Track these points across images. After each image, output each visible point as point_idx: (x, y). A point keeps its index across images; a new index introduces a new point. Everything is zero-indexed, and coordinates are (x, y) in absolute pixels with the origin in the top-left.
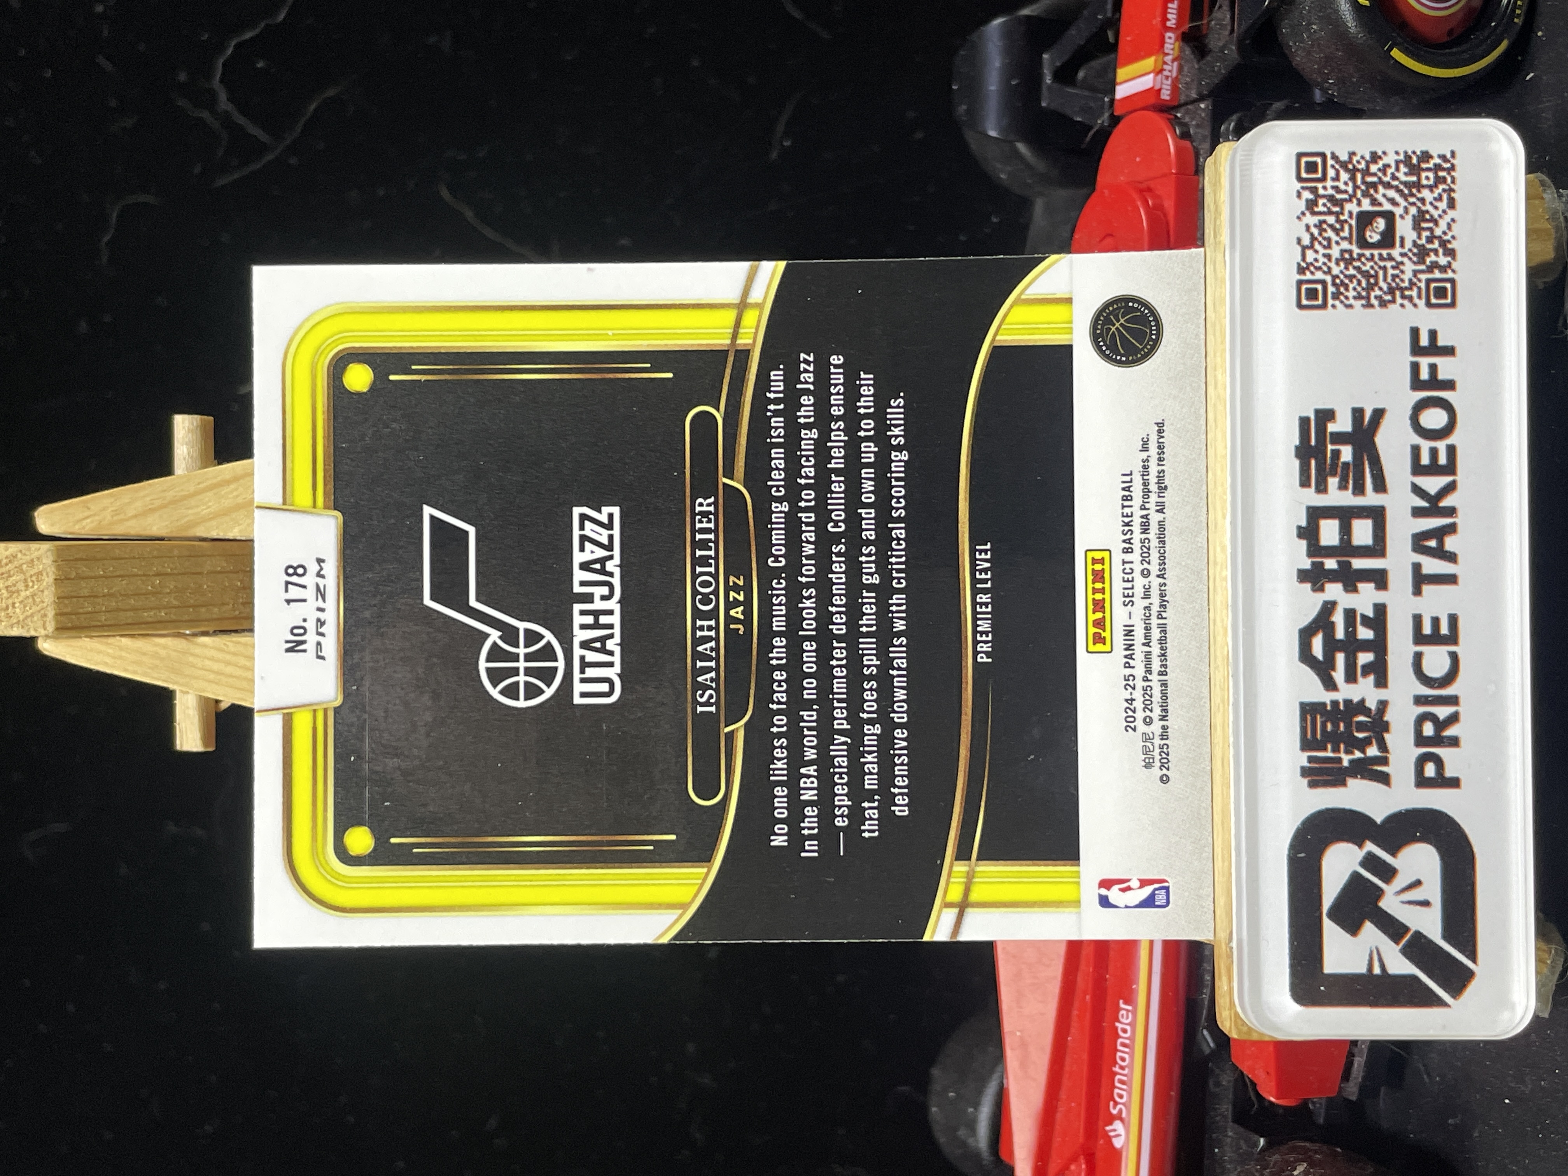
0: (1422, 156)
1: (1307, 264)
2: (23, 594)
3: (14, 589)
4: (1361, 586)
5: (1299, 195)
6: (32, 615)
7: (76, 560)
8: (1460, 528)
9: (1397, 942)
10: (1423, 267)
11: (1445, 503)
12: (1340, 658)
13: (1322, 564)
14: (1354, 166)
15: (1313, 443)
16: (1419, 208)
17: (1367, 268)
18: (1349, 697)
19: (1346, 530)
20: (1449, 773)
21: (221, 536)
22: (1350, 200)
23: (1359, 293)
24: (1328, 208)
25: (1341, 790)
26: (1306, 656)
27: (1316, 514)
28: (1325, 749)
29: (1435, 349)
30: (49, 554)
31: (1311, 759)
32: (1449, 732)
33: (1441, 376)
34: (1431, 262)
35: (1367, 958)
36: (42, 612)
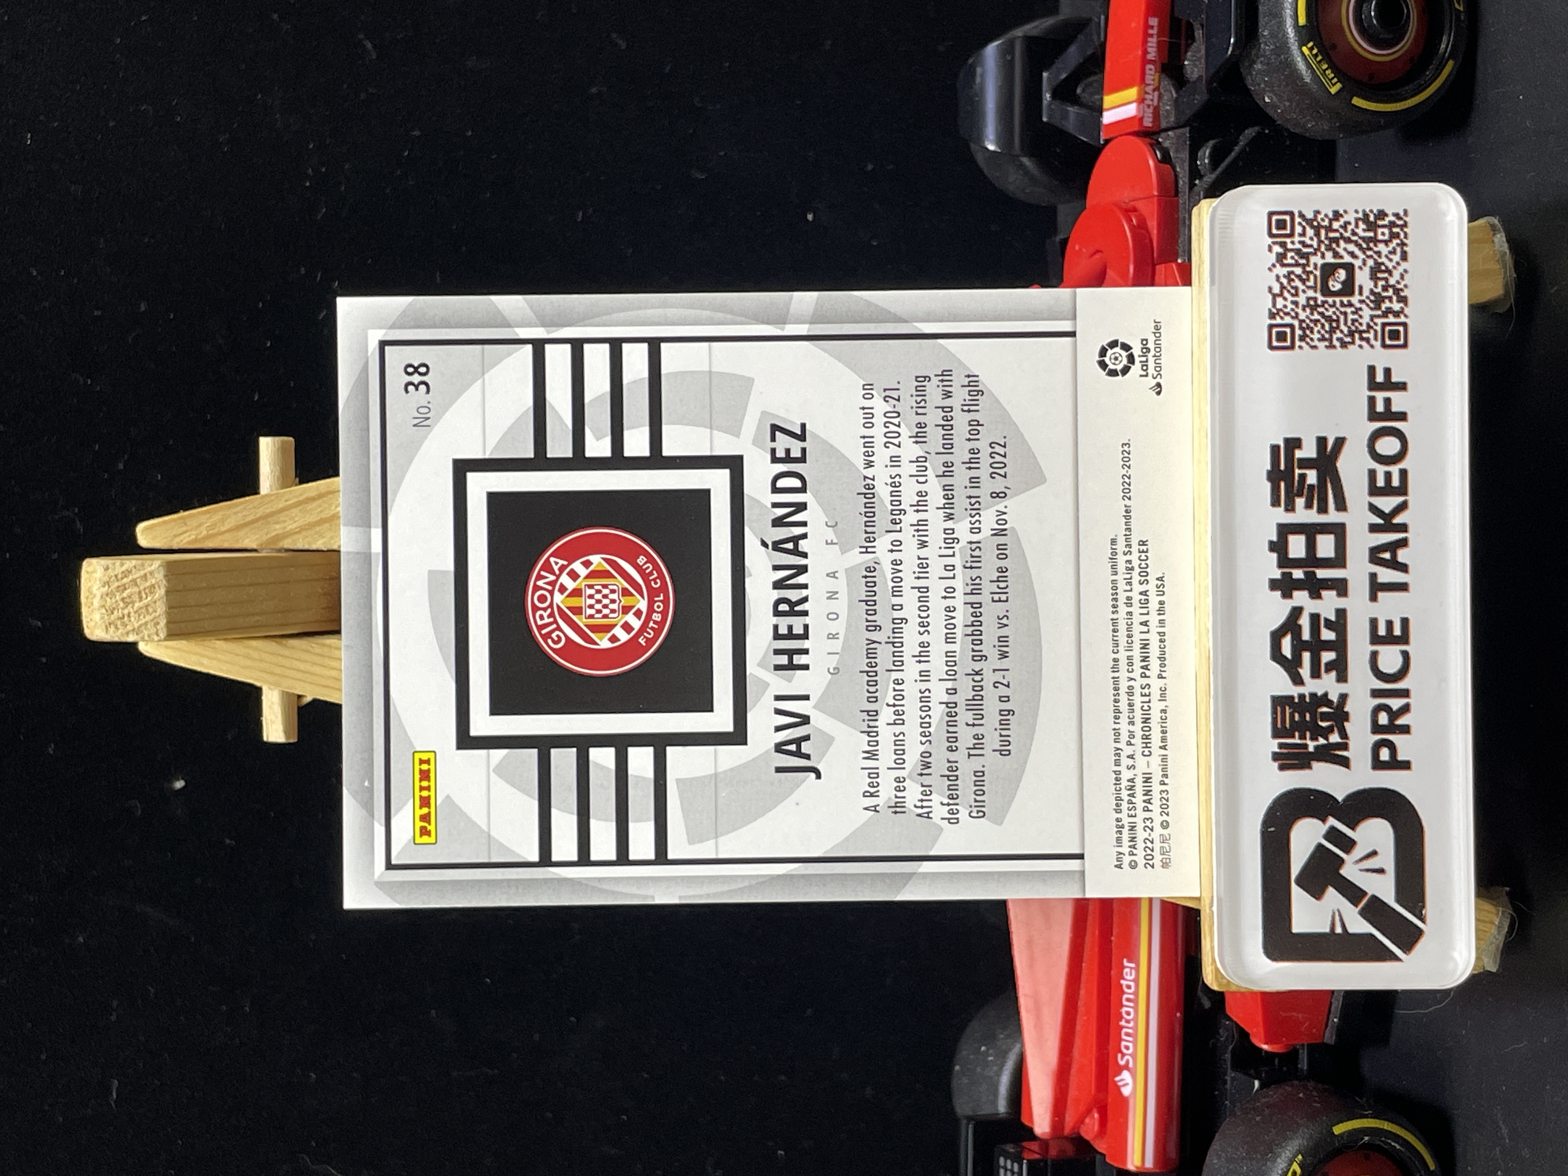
0: (1379, 214)
1: (1277, 309)
2: (137, 605)
3: (128, 600)
4: (1324, 593)
5: (1270, 249)
6: (146, 623)
7: (183, 574)
8: (1411, 542)
9: (1356, 905)
10: (1379, 313)
11: (1397, 520)
12: (1306, 656)
13: (1291, 574)
14: (1318, 223)
15: (1282, 467)
16: (1375, 260)
17: (1329, 313)
18: (1313, 690)
19: (1311, 546)
20: (1401, 757)
21: (306, 547)
22: (1315, 254)
23: (1323, 336)
24: (1296, 261)
25: (1306, 772)
26: (1277, 655)
27: (1285, 530)
28: (1293, 737)
29: (1389, 385)
30: (161, 568)
31: (1281, 746)
32: (1399, 722)
33: (1395, 408)
34: (1387, 308)
35: (1330, 918)
36: (155, 621)
